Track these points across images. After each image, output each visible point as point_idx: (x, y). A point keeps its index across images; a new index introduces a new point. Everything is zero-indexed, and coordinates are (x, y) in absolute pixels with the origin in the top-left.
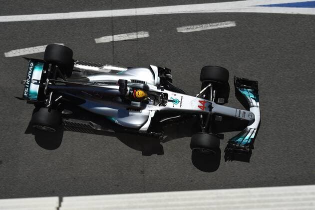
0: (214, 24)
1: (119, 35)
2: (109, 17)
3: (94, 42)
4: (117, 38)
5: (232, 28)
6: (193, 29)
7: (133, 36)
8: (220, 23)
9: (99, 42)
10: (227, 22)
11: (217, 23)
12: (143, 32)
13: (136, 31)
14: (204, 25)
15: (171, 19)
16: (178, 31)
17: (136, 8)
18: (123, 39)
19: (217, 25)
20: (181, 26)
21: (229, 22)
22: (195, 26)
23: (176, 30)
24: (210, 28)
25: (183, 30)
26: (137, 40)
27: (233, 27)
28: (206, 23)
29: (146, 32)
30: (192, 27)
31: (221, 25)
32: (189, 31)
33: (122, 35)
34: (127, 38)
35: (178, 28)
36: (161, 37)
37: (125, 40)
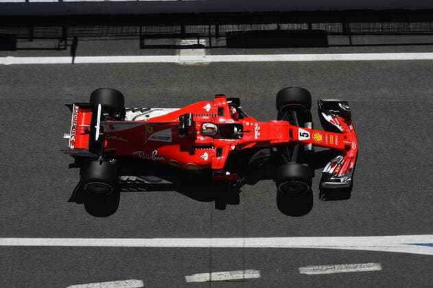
0: (352, 265)
1: (219, 273)
2: (206, 248)
3: (184, 280)
4: (217, 276)
5: (375, 272)
6: (321, 270)
7: (238, 275)
8: (359, 265)
9: (191, 281)
10: (369, 264)
11: (355, 265)
12: (252, 271)
13: (244, 268)
14: (337, 266)
15: (291, 255)
16: (301, 273)
17: (244, 237)
18: (223, 278)
19: (355, 268)
20: (305, 266)
21: (372, 264)
22: (325, 267)
23: (298, 271)
24: (345, 271)
25: (308, 271)
26: (244, 280)
27: (377, 271)
28: (340, 264)
29: (256, 272)
30: (320, 267)
31: (361, 267)
32: (316, 273)
33: (223, 273)
34: (230, 278)
35: (300, 268)
36: (277, 279)
37: (227, 281)
